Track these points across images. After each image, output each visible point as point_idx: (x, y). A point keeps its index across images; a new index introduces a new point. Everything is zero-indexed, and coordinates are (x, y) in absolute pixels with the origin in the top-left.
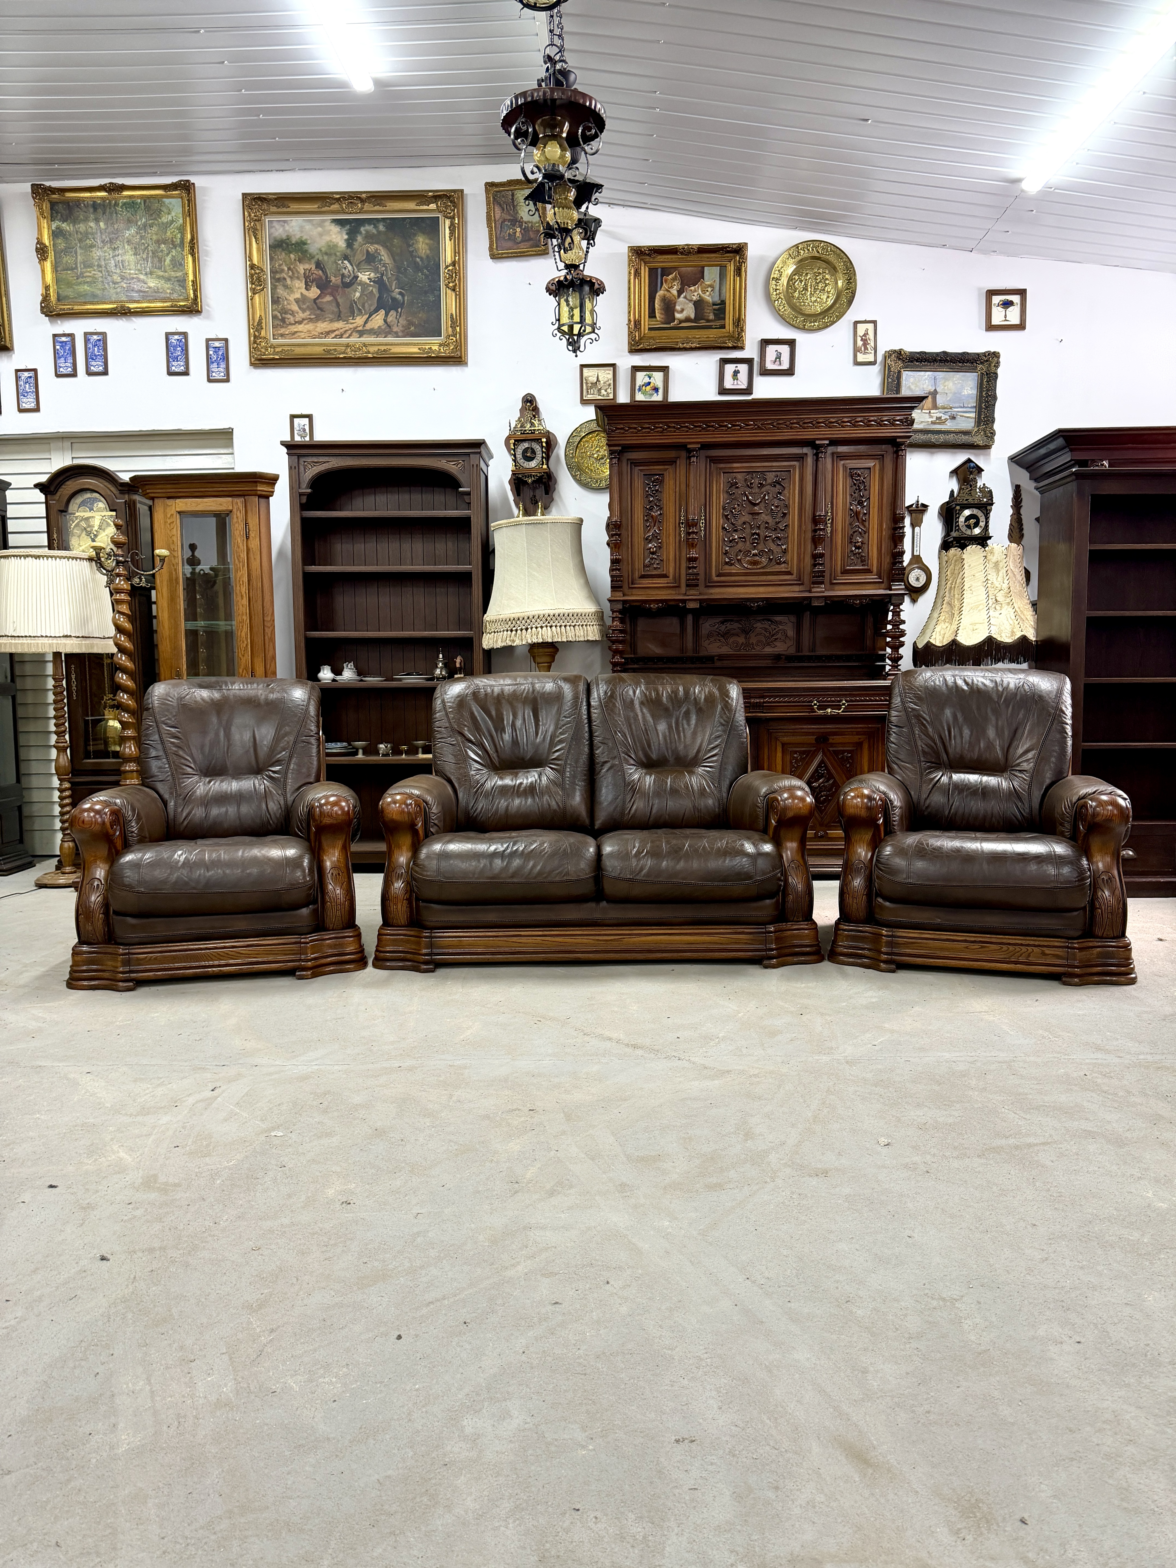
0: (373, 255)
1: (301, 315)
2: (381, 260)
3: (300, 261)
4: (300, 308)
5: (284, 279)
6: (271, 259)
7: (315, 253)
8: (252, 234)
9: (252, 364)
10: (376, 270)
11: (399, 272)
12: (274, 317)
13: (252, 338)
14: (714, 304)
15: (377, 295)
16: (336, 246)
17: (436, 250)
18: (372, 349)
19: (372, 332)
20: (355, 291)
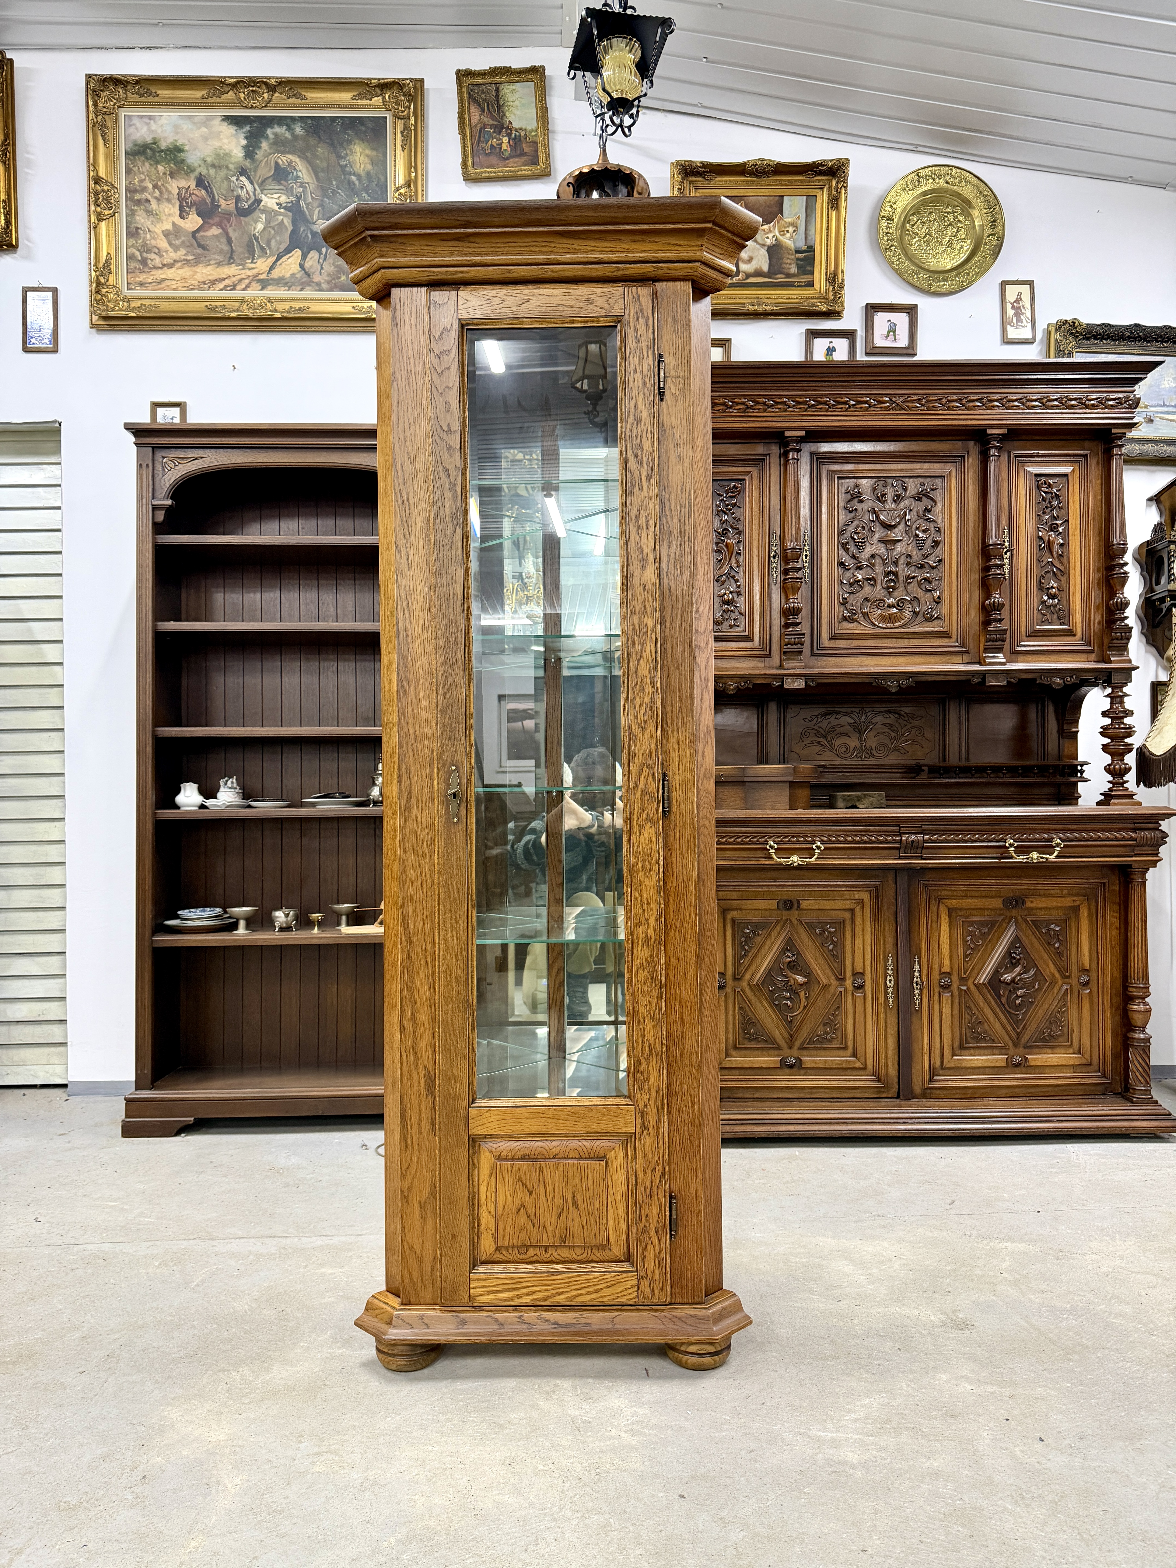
0: (285, 170)
1: (171, 255)
2: (298, 177)
3: (172, 175)
4: (170, 244)
5: (148, 201)
6: (128, 171)
7: (196, 165)
8: (99, 132)
9: (93, 326)
10: (289, 191)
11: (325, 195)
12: (130, 257)
13: (94, 285)
14: (797, 252)
15: (290, 228)
16: (228, 155)
17: (380, 163)
18: (280, 306)
19: (280, 282)
20: (256, 222)
